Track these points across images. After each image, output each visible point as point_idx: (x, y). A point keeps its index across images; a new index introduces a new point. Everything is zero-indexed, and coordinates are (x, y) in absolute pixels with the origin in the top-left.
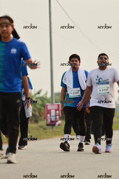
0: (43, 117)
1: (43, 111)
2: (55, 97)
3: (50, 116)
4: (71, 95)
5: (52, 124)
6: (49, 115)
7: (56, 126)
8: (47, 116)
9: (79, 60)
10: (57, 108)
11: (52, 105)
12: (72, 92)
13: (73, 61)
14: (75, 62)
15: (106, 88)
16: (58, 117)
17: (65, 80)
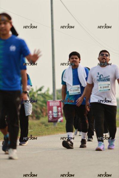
0: (45, 114)
1: (45, 107)
2: (57, 93)
3: (52, 113)
4: (71, 93)
5: (54, 120)
6: (50, 112)
7: (58, 122)
8: (49, 113)
9: (79, 57)
10: (59, 105)
11: (54, 102)
12: (72, 89)
13: (73, 58)
14: (75, 60)
15: (107, 86)
16: (60, 114)
17: (64, 77)
